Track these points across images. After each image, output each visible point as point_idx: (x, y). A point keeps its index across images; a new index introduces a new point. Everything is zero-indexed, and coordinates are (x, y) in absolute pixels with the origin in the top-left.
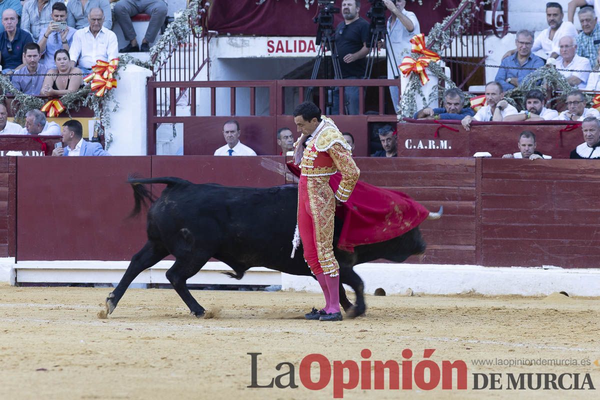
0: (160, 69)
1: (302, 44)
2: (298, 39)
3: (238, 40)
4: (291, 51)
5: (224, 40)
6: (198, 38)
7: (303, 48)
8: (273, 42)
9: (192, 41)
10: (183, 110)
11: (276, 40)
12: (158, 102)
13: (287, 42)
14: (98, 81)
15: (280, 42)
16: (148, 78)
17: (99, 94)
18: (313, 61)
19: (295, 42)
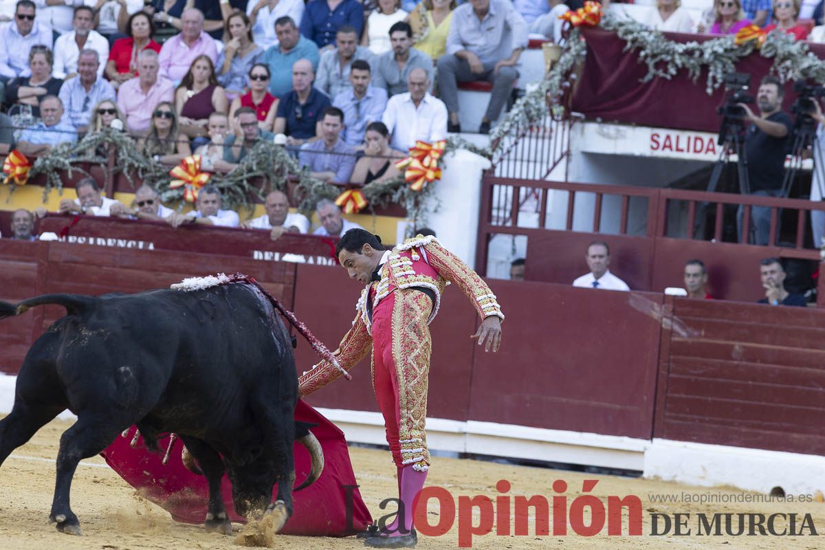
0: (501, 160)
1: (699, 143)
2: (693, 135)
3: (611, 129)
4: (682, 150)
5: (592, 127)
6: (557, 121)
7: (699, 147)
8: (658, 136)
9: (548, 125)
10: (528, 219)
11: (663, 133)
12: (495, 204)
13: (678, 138)
14: (416, 169)
15: (668, 137)
16: (484, 171)
17: (415, 186)
18: (711, 166)
19: (689, 139)
